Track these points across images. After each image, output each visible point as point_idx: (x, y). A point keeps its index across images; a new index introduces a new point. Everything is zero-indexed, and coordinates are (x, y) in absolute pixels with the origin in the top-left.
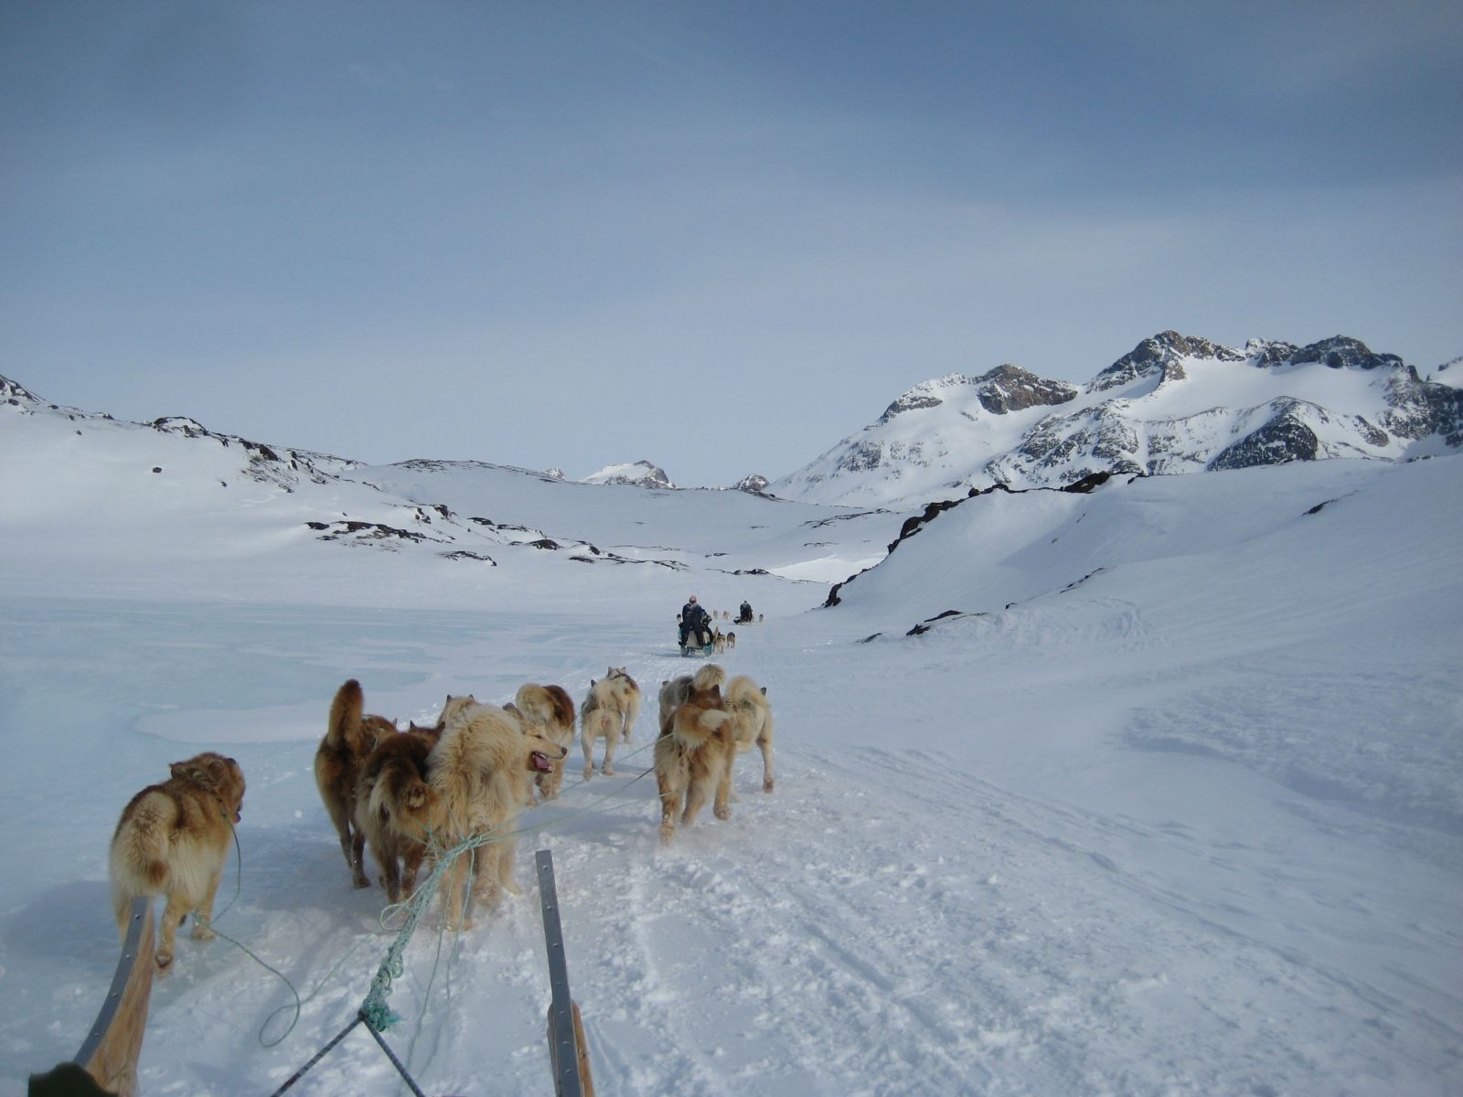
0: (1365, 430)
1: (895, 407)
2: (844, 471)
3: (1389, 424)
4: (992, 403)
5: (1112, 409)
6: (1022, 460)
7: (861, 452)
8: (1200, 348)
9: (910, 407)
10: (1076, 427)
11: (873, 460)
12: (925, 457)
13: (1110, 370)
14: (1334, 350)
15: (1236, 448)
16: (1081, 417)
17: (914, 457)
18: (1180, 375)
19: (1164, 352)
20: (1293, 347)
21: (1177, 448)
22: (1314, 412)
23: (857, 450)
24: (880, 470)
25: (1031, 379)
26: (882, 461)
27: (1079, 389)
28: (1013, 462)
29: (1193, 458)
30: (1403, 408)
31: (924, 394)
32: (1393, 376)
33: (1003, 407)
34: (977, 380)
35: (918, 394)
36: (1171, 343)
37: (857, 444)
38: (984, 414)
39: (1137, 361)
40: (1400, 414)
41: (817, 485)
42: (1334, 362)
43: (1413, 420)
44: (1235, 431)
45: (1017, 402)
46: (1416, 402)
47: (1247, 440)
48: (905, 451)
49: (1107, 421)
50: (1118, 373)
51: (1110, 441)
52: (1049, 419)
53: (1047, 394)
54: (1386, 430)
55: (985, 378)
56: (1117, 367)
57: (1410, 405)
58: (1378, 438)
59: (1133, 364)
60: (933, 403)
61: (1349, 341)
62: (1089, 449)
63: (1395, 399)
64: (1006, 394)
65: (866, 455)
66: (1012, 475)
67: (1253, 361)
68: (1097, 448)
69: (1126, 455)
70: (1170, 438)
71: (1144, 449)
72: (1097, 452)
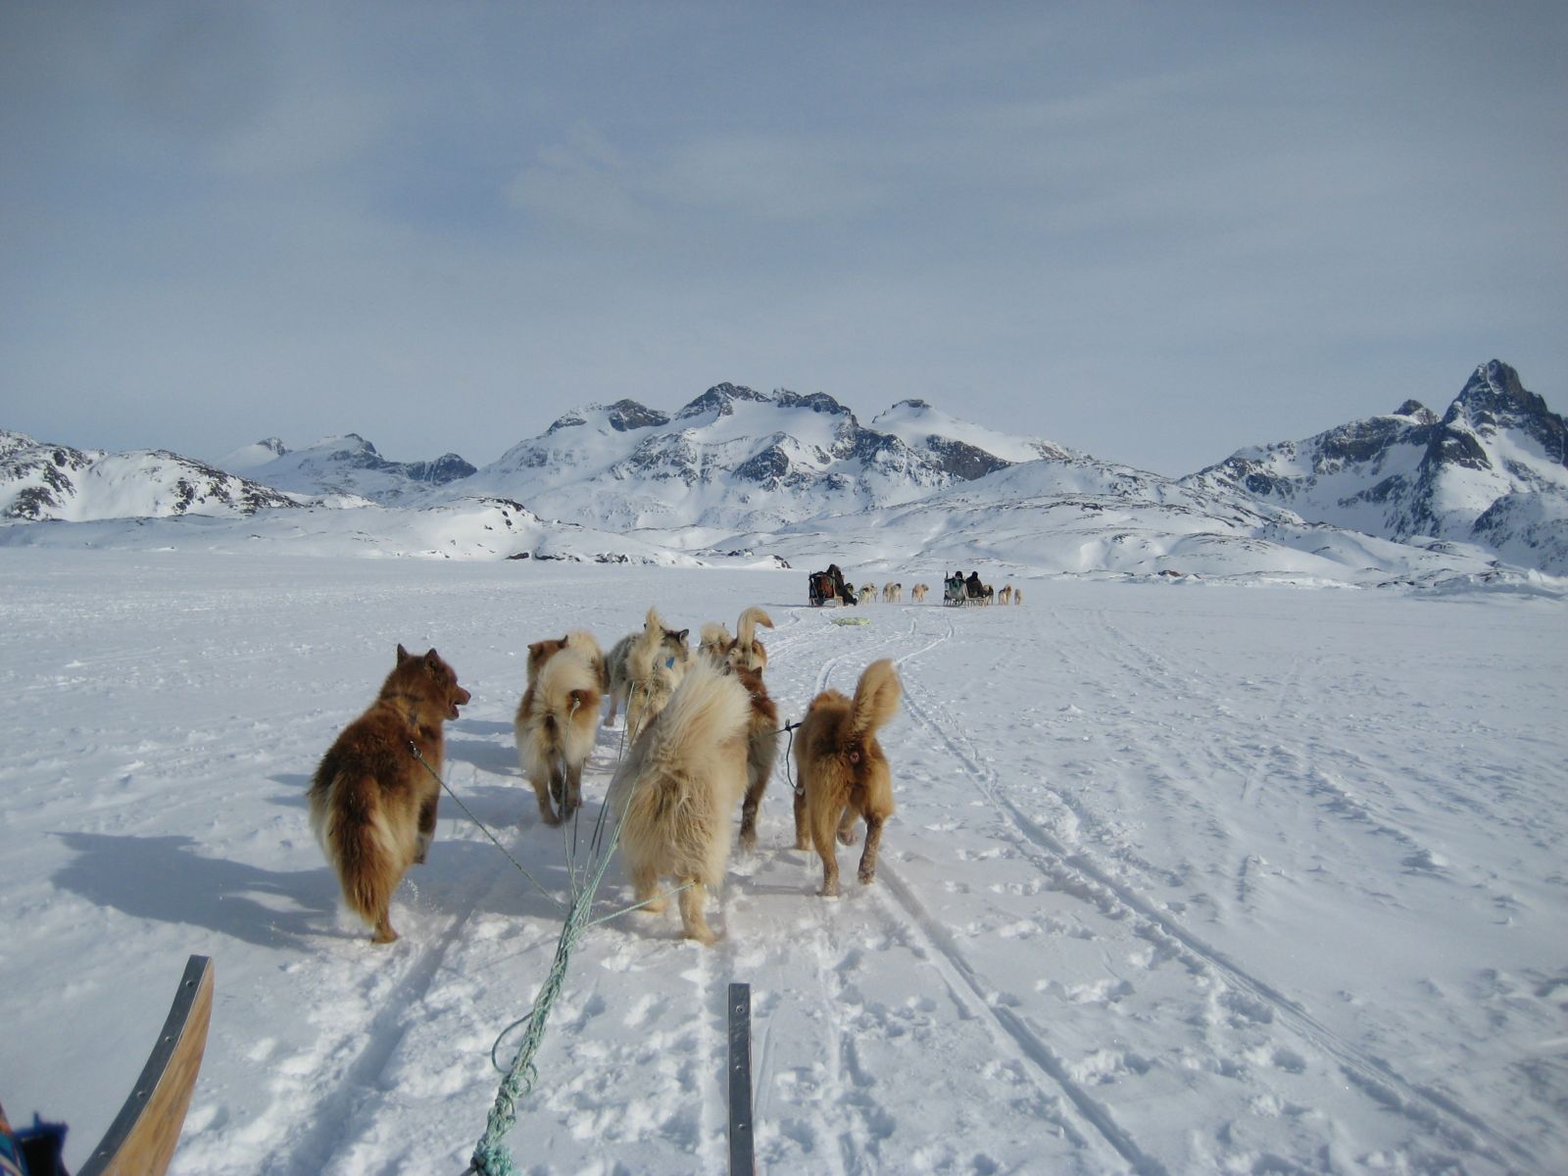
0: (818, 455)
1: (557, 425)
2: (524, 467)
3: (832, 450)
4: (618, 425)
5: (685, 436)
6: (631, 466)
7: (535, 455)
8: (744, 393)
9: (566, 425)
10: (663, 446)
11: (542, 461)
12: (575, 460)
13: (691, 405)
14: (818, 401)
15: (748, 463)
16: (668, 440)
17: (568, 459)
18: (729, 412)
19: (722, 396)
20: (798, 396)
21: (717, 461)
22: (793, 443)
23: (532, 453)
24: (547, 468)
25: (642, 409)
26: (548, 462)
27: (672, 417)
28: (626, 467)
29: (725, 468)
30: (843, 442)
31: (575, 416)
32: (842, 421)
33: (625, 427)
34: (609, 408)
35: (571, 416)
36: (727, 391)
37: (532, 449)
38: (612, 431)
39: (707, 401)
40: (840, 445)
41: (508, 475)
42: (817, 409)
43: (845, 448)
44: (751, 452)
45: (633, 424)
46: (849, 438)
47: (753, 460)
48: (562, 456)
49: (681, 444)
50: (696, 408)
51: (681, 456)
52: (651, 437)
53: (651, 420)
54: (830, 455)
55: (613, 407)
56: (695, 403)
57: (846, 440)
58: (824, 459)
59: (704, 402)
60: (581, 423)
61: (826, 396)
62: (669, 460)
63: (839, 436)
64: (627, 419)
65: (538, 457)
66: (625, 474)
67: (776, 403)
68: (673, 461)
69: (689, 466)
70: (714, 456)
71: (699, 461)
72: (673, 463)
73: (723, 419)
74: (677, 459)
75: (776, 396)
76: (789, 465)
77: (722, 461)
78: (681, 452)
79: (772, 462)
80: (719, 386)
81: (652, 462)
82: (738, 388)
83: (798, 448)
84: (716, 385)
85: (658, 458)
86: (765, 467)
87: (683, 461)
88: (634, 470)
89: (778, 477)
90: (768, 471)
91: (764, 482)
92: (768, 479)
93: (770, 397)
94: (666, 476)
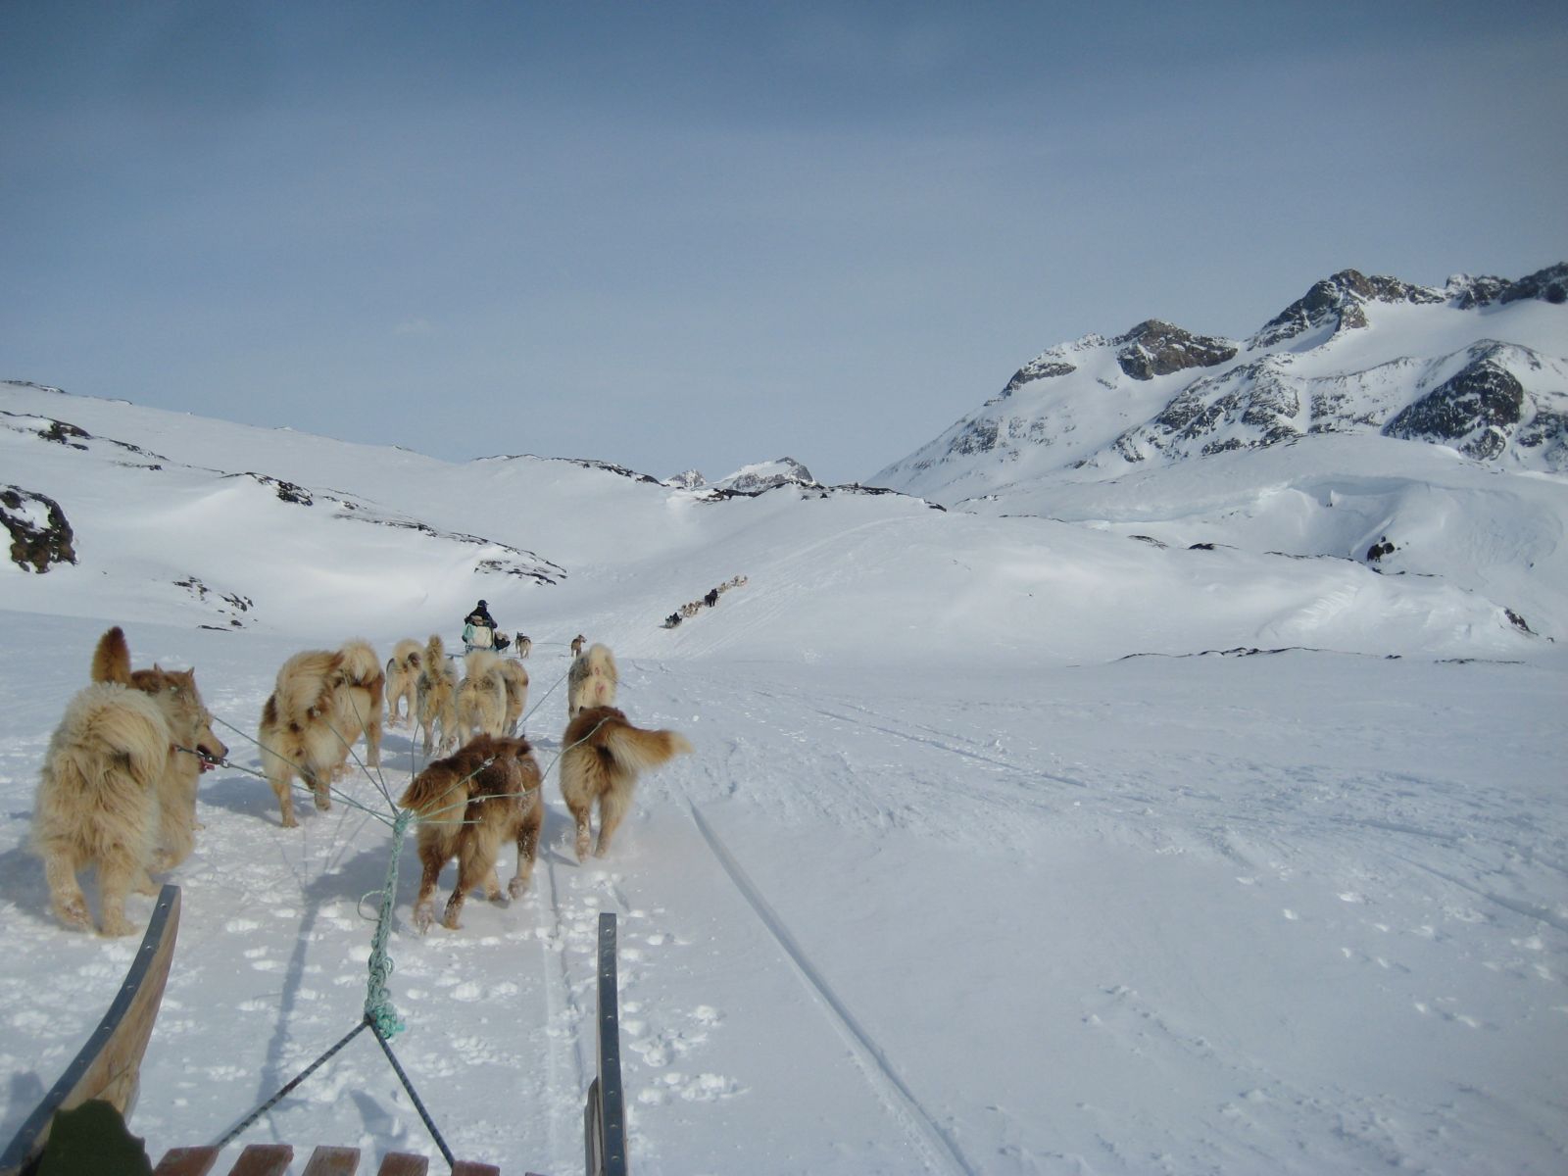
1: (1020, 377)
2: (953, 455)
4: (1135, 368)
5: (1270, 365)
6: (1158, 432)
7: (976, 431)
8: (1388, 290)
9: (1038, 376)
10: (1225, 390)
11: (988, 440)
13: (1277, 322)
15: (1419, 405)
16: (1233, 377)
17: (1036, 434)
18: (1360, 321)
19: (1341, 296)
21: (1346, 408)
23: (972, 428)
24: (996, 451)
25: (1182, 337)
26: (998, 441)
27: (1240, 346)
28: (1147, 436)
29: (1365, 419)
31: (1053, 360)
33: (1148, 371)
34: (1118, 341)
35: (1047, 360)
36: (1351, 284)
37: (973, 423)
38: (1125, 381)
42: (1556, 297)
45: (1164, 365)
47: (1434, 396)
49: (1263, 380)
50: (1287, 325)
51: (1264, 404)
52: (1199, 383)
53: (1201, 354)
55: (1127, 338)
60: (1065, 370)
62: (1238, 414)
64: (1151, 356)
65: (981, 433)
66: (1146, 450)
68: (1247, 414)
69: (1283, 420)
70: (1338, 398)
71: (1305, 410)
72: (1247, 418)
73: (1347, 336)
74: (1255, 410)
75: (1452, 289)
76: (1526, 398)
77: (1357, 406)
78: (1264, 396)
79: (1484, 393)
80: (1335, 278)
81: (1201, 422)
82: (1374, 278)
83: (1537, 364)
84: (1326, 278)
85: (1215, 412)
86: (1468, 407)
87: (1269, 412)
88: (1163, 440)
89: (1502, 424)
90: (1476, 414)
91: (1467, 439)
92: (1478, 433)
93: (1438, 292)
94: (1232, 444)
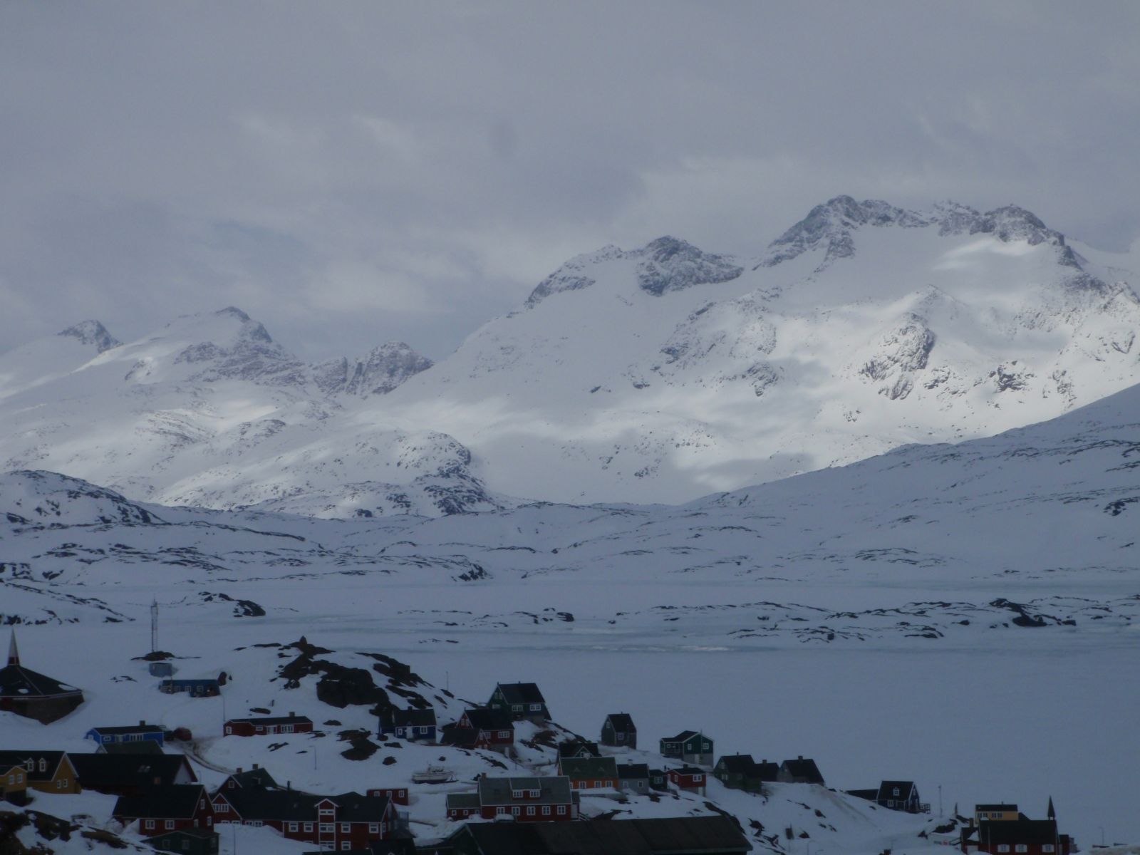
2: (482, 371)
4: (652, 285)
7: (502, 347)
8: (880, 214)
9: (559, 289)
11: (514, 358)
13: (781, 242)
14: (1007, 220)
18: (848, 253)
19: (835, 221)
20: (977, 212)
23: (497, 345)
25: (693, 254)
26: (523, 359)
27: (747, 264)
31: (574, 273)
33: (663, 288)
34: (634, 255)
35: (568, 274)
36: (845, 211)
38: (642, 298)
39: (808, 231)
45: (676, 282)
48: (547, 347)
53: (709, 272)
55: (647, 252)
56: (788, 237)
59: (805, 234)
60: (585, 283)
64: (666, 273)
67: (936, 227)
75: (936, 214)
80: (831, 202)
82: (868, 204)
84: (824, 201)
87: (751, 348)
89: (913, 370)
90: (896, 361)
91: (887, 382)
92: (895, 377)
93: (924, 217)
